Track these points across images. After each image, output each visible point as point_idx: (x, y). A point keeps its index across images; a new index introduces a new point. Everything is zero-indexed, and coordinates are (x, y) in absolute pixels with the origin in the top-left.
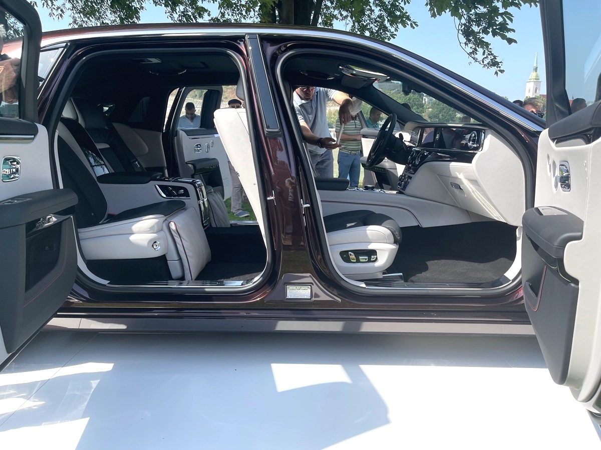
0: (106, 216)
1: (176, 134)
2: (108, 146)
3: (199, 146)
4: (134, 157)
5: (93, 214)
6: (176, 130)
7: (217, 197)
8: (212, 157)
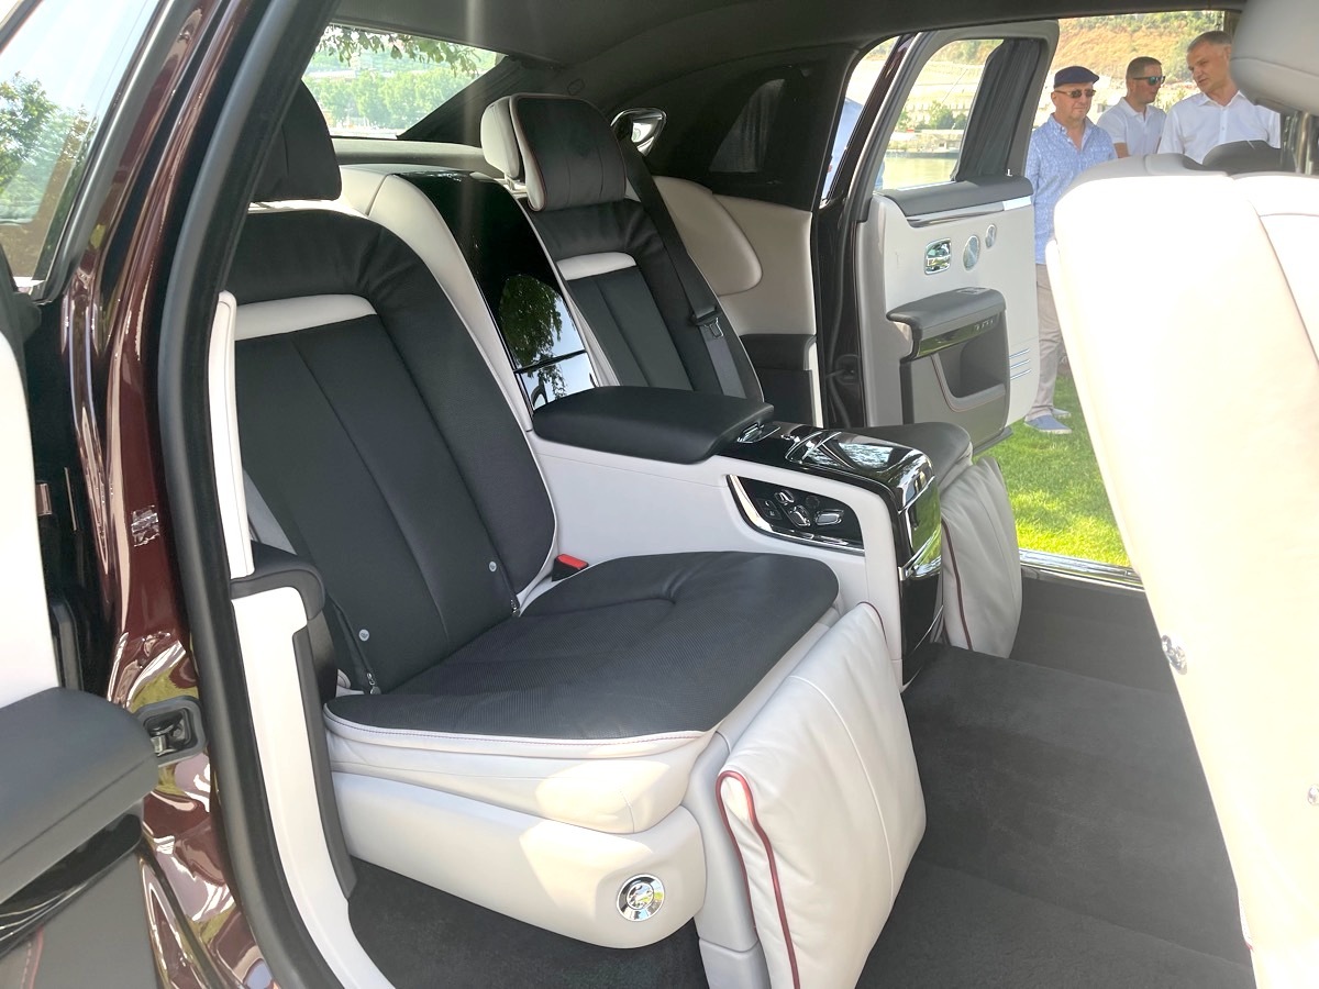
0: (547, 567)
1: (864, 211)
2: (626, 262)
3: (944, 247)
4: (709, 299)
5: (493, 566)
6: (866, 198)
7: (983, 492)
8: (986, 284)
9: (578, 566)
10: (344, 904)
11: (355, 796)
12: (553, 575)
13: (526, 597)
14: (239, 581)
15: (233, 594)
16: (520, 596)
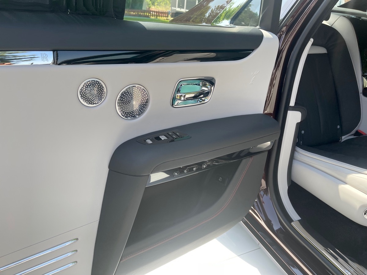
5: (339, 127)
9: (363, 134)
10: (287, 188)
11: (297, 166)
12: (354, 135)
13: (344, 138)
14: (291, 107)
15: (289, 109)
16: (343, 137)
